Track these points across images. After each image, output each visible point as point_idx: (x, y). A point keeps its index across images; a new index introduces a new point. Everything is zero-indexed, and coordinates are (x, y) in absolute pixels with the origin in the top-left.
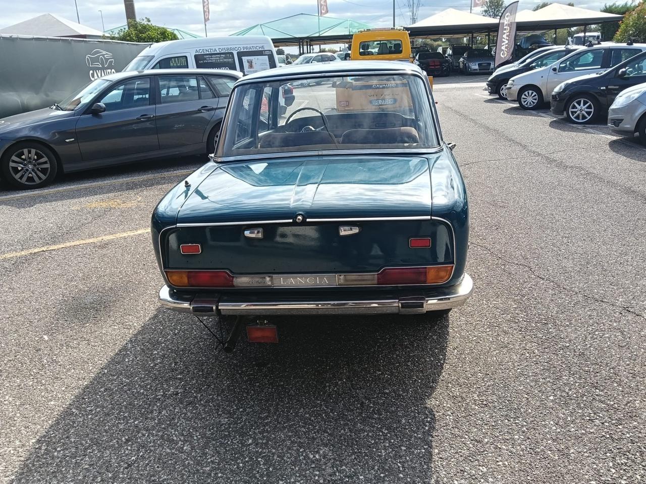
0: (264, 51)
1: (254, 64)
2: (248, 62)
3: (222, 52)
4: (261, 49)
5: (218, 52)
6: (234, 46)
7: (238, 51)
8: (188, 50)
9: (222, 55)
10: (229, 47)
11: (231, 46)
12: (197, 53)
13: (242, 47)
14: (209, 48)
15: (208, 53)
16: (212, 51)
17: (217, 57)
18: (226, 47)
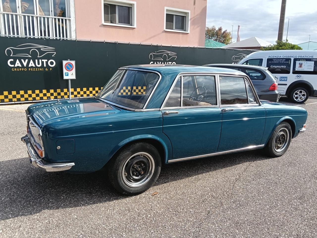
0: (313, 59)
1: (303, 66)
2: (299, 64)
3: (284, 58)
4: (310, 58)
5: (282, 58)
6: (293, 55)
7: (295, 58)
8: (263, 56)
9: (284, 60)
10: (290, 55)
11: (292, 55)
12: (269, 58)
13: (298, 56)
14: (277, 55)
15: (275, 58)
16: (278, 57)
17: (280, 60)
18: (287, 55)
